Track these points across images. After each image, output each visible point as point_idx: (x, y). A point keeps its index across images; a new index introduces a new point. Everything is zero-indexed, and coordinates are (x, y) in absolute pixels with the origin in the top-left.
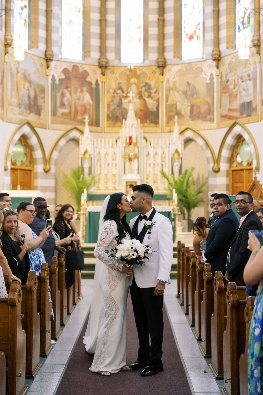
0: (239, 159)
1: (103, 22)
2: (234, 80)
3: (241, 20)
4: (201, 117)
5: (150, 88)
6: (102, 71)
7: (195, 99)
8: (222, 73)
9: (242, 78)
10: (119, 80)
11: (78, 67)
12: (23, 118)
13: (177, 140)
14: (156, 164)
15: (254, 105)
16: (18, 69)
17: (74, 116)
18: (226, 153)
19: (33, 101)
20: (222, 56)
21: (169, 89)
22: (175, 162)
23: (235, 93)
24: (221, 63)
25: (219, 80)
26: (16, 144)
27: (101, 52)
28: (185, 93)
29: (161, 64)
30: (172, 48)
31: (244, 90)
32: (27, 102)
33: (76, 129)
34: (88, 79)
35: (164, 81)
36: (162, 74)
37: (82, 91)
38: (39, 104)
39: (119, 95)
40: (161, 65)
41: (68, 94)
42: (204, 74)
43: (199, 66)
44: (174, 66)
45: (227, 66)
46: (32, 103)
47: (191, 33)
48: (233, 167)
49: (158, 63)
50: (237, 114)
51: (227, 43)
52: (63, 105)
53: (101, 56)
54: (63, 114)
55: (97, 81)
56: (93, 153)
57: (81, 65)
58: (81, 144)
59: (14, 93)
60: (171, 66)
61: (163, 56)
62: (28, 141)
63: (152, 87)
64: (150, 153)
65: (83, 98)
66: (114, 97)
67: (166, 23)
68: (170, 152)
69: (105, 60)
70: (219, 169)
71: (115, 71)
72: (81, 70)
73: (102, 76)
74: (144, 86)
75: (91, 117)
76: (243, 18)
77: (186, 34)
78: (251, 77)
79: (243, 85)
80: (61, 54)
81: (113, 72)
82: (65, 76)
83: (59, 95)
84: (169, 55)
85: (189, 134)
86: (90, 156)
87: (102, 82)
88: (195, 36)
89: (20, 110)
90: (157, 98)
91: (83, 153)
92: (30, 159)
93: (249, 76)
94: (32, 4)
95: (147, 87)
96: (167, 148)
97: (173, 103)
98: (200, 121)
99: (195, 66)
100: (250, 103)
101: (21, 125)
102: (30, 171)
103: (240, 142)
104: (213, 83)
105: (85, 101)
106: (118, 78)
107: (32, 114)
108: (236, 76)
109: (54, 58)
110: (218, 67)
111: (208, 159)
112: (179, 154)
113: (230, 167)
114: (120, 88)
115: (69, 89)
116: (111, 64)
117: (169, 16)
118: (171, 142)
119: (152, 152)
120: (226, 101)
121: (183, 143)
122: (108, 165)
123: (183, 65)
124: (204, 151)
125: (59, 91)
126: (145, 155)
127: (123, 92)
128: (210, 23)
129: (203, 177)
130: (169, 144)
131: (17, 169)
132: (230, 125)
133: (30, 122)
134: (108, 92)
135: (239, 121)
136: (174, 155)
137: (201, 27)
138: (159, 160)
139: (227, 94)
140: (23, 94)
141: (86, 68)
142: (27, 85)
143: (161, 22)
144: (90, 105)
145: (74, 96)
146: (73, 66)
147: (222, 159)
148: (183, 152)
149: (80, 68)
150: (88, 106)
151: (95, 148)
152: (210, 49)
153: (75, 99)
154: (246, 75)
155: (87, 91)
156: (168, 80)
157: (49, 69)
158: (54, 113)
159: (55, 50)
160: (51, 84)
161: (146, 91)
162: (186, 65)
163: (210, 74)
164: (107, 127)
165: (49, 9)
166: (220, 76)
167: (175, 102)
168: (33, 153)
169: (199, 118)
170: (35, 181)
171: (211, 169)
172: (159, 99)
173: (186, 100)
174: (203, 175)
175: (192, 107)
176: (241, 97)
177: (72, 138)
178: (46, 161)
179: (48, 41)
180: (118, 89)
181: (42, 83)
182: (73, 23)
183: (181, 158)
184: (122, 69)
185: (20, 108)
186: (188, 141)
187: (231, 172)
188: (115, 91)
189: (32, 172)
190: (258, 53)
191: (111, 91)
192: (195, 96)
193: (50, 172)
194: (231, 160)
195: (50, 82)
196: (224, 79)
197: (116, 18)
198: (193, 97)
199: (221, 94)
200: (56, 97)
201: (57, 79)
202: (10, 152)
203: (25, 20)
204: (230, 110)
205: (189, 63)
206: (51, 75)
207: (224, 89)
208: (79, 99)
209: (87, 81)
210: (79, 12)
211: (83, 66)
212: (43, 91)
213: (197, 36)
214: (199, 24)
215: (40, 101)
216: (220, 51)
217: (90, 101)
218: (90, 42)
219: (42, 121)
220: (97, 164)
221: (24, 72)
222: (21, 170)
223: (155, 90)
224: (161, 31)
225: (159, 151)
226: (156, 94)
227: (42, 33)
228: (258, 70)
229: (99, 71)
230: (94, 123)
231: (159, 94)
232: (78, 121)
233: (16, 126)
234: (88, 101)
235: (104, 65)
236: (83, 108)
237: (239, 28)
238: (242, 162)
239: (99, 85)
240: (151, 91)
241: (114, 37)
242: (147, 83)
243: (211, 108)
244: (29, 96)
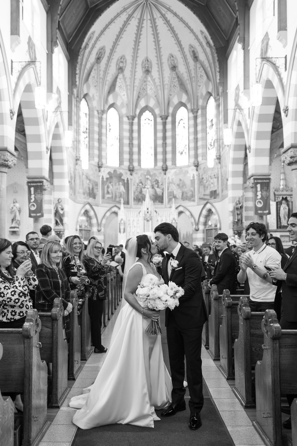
0: (210, 223)
1: (131, 145)
2: (206, 178)
3: (210, 144)
4: (188, 199)
5: (158, 183)
6: (131, 173)
7: (185, 188)
8: (199, 173)
9: (211, 177)
10: (141, 178)
11: (116, 171)
12: (86, 200)
13: (174, 213)
15: (218, 192)
16: (83, 173)
17: (115, 199)
18: (202, 220)
20: (199, 164)
21: (169, 183)
23: (207, 186)
24: (199, 168)
25: (198, 178)
26: (82, 215)
27: (130, 162)
28: (178, 185)
29: (164, 168)
30: (171, 159)
31: (212, 183)
32: (88, 191)
33: (116, 206)
34: (123, 178)
35: (166, 178)
36: (165, 174)
39: (140, 186)
41: (111, 186)
42: (189, 174)
43: (187, 169)
44: (172, 170)
45: (202, 170)
46: (91, 192)
47: (182, 151)
48: (207, 228)
49: (163, 168)
50: (208, 197)
51: (202, 157)
52: (108, 193)
53: (130, 164)
54: (108, 198)
55: (128, 179)
56: (126, 220)
57: (118, 169)
58: (119, 215)
59: (81, 186)
60: (170, 169)
61: (166, 164)
62: (89, 213)
63: (160, 181)
65: (120, 188)
67: (167, 145)
69: (132, 166)
70: (199, 229)
71: (138, 173)
72: (118, 173)
73: (130, 176)
74: (155, 181)
75: (125, 199)
76: (211, 142)
77: (178, 151)
78: (216, 176)
79: (212, 181)
80: (107, 163)
81: (136, 173)
82: (109, 176)
83: (106, 187)
84: (169, 163)
85: (181, 209)
86: (124, 222)
87: (131, 179)
89: (84, 196)
90: (162, 188)
91: (120, 220)
92: (90, 224)
93: (214, 175)
94: (90, 136)
97: (171, 191)
98: (187, 201)
99: (185, 169)
100: (215, 191)
101: (85, 204)
103: (210, 213)
104: (195, 179)
105: (121, 190)
107: (91, 198)
108: (207, 175)
109: (103, 166)
110: (197, 170)
111: (192, 223)
112: (175, 221)
113: (205, 227)
114: (141, 183)
115: (112, 184)
116: (136, 168)
117: (169, 141)
120: (202, 189)
121: (178, 214)
122: (135, 227)
123: (177, 169)
124: (190, 219)
125: (106, 185)
127: (143, 185)
128: (192, 145)
129: (189, 233)
130: (170, 215)
132: (204, 204)
133: (90, 202)
134: (134, 185)
135: (210, 201)
136: (172, 221)
137: (187, 147)
140: (86, 187)
141: (121, 171)
142: (88, 181)
143: (164, 145)
144: (124, 192)
145: (115, 188)
146: (114, 170)
147: (200, 223)
149: (118, 171)
150: (122, 193)
151: (127, 217)
152: (192, 160)
154: (213, 175)
155: (122, 185)
156: (169, 178)
157: (100, 172)
158: (103, 197)
159: (104, 161)
161: (156, 184)
162: (179, 169)
163: (193, 174)
164: (134, 205)
165: (100, 138)
166: (198, 175)
167: (173, 191)
168: (91, 220)
169: (186, 199)
171: (194, 229)
172: (163, 189)
173: (179, 189)
175: (183, 193)
176: (210, 187)
177: (114, 212)
178: (99, 225)
179: (100, 156)
180: (140, 183)
181: (96, 180)
182: (113, 145)
183: (177, 223)
184: (142, 172)
185: (84, 195)
186: (180, 213)
187: (205, 231)
188: (138, 184)
189: (91, 231)
190: (220, 163)
191: (136, 184)
192: (184, 187)
193: (101, 231)
194: (205, 224)
195: (101, 180)
196: (201, 177)
197: (138, 142)
198: (183, 187)
199: (199, 186)
200: (104, 188)
201: (105, 178)
202: (79, 220)
203: (87, 145)
204: (204, 195)
205: (181, 168)
206: (102, 175)
207: (201, 183)
208: (117, 189)
210: (117, 139)
212: (97, 185)
213: (185, 153)
214: (186, 146)
215: (95, 191)
216: (198, 161)
217: (124, 190)
218: (123, 156)
219: (96, 202)
220: (128, 226)
221: (87, 175)
222: (84, 230)
223: (161, 183)
224: (164, 150)
226: (162, 186)
227: (96, 152)
228: (220, 172)
229: (129, 173)
230: (126, 203)
231: (163, 185)
232: (117, 202)
233: (82, 205)
234: (122, 190)
235: (132, 169)
236: (120, 194)
237: (209, 148)
238: (212, 225)
239: (129, 181)
241: (137, 153)
242: (156, 180)
243: (194, 194)
244: (89, 188)
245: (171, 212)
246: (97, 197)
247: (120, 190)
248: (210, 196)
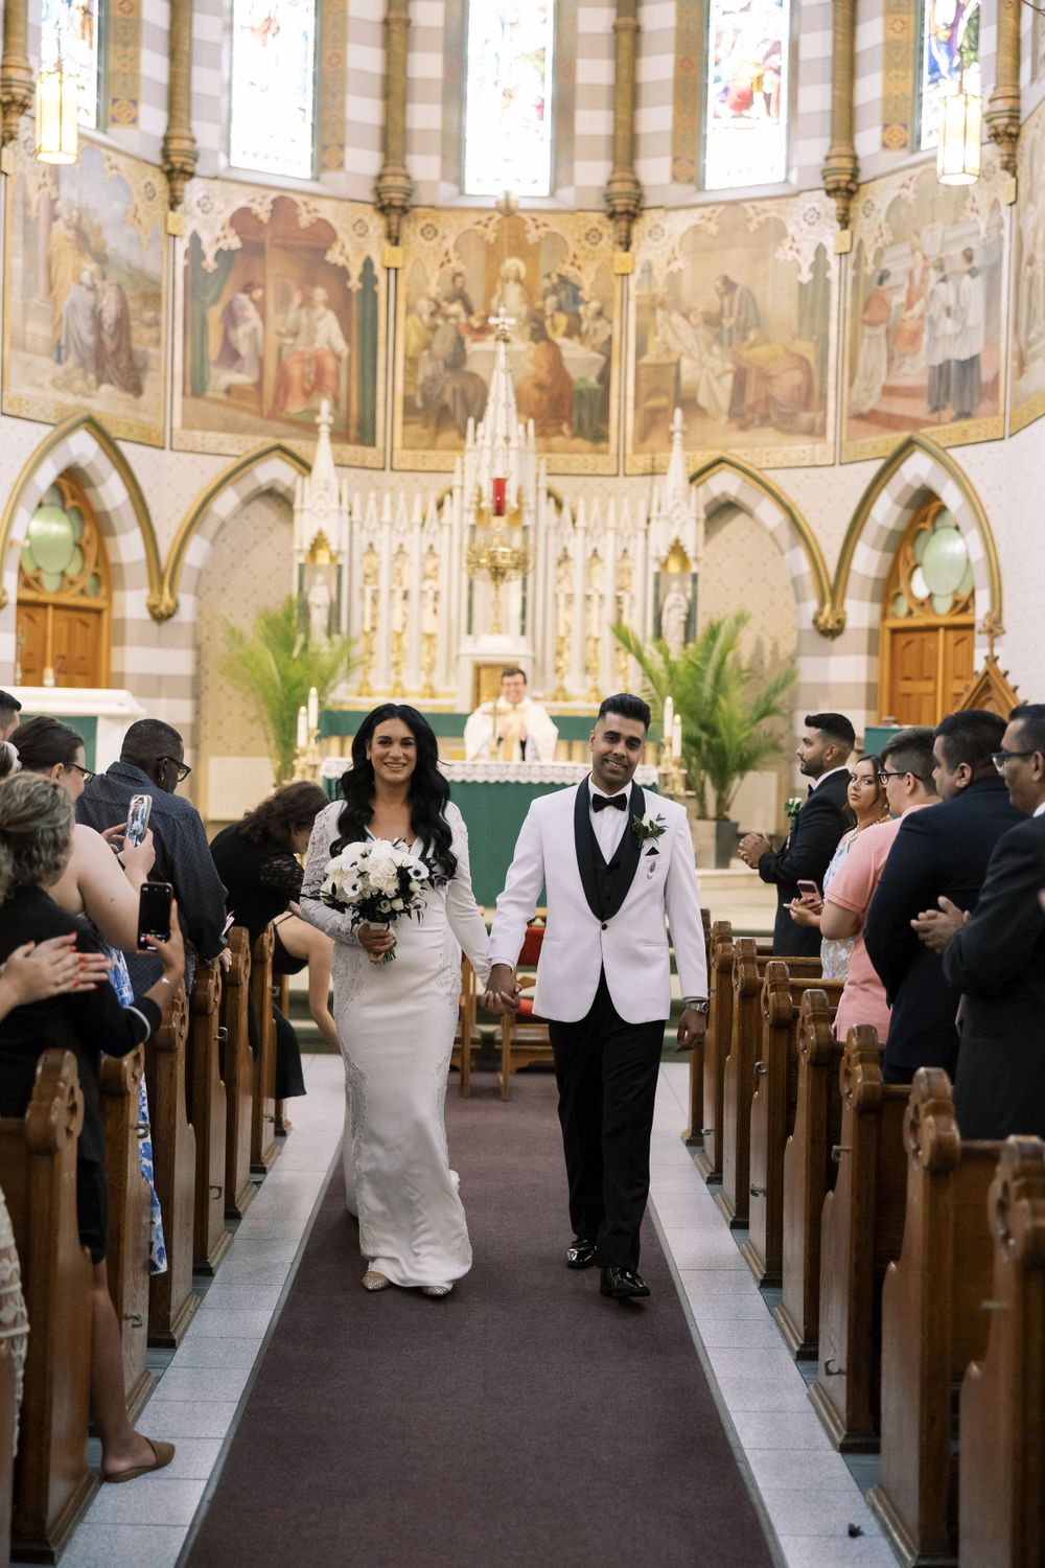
0: (919, 587)
1: (396, 31)
2: (911, 274)
3: (944, 34)
4: (774, 417)
5: (576, 300)
6: (389, 225)
7: (752, 346)
8: (861, 242)
9: (940, 267)
10: (457, 265)
11: (294, 205)
12: (70, 400)
13: (678, 505)
14: (596, 598)
15: (986, 375)
16: (54, 202)
17: (276, 400)
18: (868, 561)
19: (112, 336)
20: (862, 178)
21: (651, 306)
22: (667, 592)
23: (910, 326)
24: (858, 205)
25: (851, 273)
26: (40, 505)
27: (385, 148)
28: (713, 321)
29: (620, 204)
30: (667, 143)
31: (948, 311)
32: (90, 339)
33: (278, 453)
34: (333, 256)
35: (633, 272)
36: (626, 244)
37: (307, 302)
38: (137, 346)
39: (452, 321)
40: (620, 209)
41: (251, 312)
42: (791, 248)
43: (773, 214)
44: (672, 214)
45: (883, 215)
46: (110, 345)
47: (743, 84)
48: (895, 616)
49: (609, 199)
50: (919, 408)
51: (886, 127)
52: (231, 355)
53: (385, 166)
54: (228, 391)
55: (368, 264)
56: (345, 547)
57: (306, 199)
58: (302, 510)
59: (38, 300)
60: (661, 212)
61: (633, 172)
62: (89, 492)
63: (584, 294)
64: (570, 553)
65: (313, 330)
66: (434, 328)
67: (646, 42)
68: (652, 553)
69: (400, 181)
70: (841, 622)
71: (439, 227)
72: (305, 220)
73: (386, 245)
74: (554, 290)
75: (343, 406)
76: (953, 26)
77: (721, 86)
78: (977, 262)
79: (946, 292)
80: (228, 154)
81: (430, 232)
82: (242, 239)
83: (215, 314)
84: (654, 170)
85: (724, 483)
86: (332, 558)
87: (388, 269)
88: (758, 98)
89: (60, 370)
90: (602, 338)
91: (307, 546)
92: (97, 565)
93: (968, 256)
95: (563, 294)
96: (641, 535)
97: (664, 359)
98: (769, 434)
99: (758, 214)
100: (970, 365)
101: (64, 427)
102: (98, 612)
103: (924, 520)
104: (827, 282)
105: (320, 344)
106: (452, 255)
107: (106, 388)
108: (918, 255)
109: (199, 168)
110: (845, 221)
111: (796, 581)
112: (684, 561)
113: (884, 616)
114: (460, 296)
115: (258, 293)
116: (423, 197)
117: (660, 16)
118: (654, 514)
119: (578, 548)
120: (873, 355)
121: (703, 516)
122: (406, 596)
123: (707, 211)
124: (782, 553)
125: (215, 301)
126: (552, 563)
127: (469, 311)
128: (819, 45)
129: (774, 653)
130: (648, 521)
131: (44, 605)
132: (888, 453)
133: (97, 417)
134: (409, 310)
135: (925, 434)
136: (665, 565)
137: (782, 60)
138: (604, 582)
139: (881, 330)
140: (73, 306)
141: (327, 211)
142: (89, 268)
143: (626, 39)
144: (338, 358)
145: (277, 321)
146: (274, 202)
147: (854, 584)
148: (700, 554)
149: (302, 209)
150: (330, 363)
151: (356, 527)
152: (816, 150)
153: (279, 334)
154: (956, 251)
155: (329, 305)
156: (648, 269)
157: (180, 208)
158: (196, 387)
159: (205, 134)
160: (186, 268)
161: (560, 308)
162: (720, 209)
163: (814, 249)
164: (404, 447)
166: (852, 257)
167: (674, 358)
168: (109, 541)
169: (765, 420)
170: (115, 651)
171: (808, 625)
172: (610, 339)
173: (716, 350)
174: (776, 646)
175: (740, 377)
176: (934, 340)
177: (265, 488)
178: (161, 575)
179: (177, 98)
180: (451, 300)
181: (151, 265)
182: (278, 29)
183: (695, 578)
184: (468, 221)
185: (59, 361)
186: (721, 511)
187: (886, 636)
188: (438, 306)
189: (105, 615)
190: (1010, 166)
191: (424, 306)
192: (752, 336)
193: (175, 619)
194: (888, 589)
195: (181, 262)
197: (448, 15)
198: (744, 339)
199: (855, 328)
200: (204, 322)
201: (210, 253)
202: (17, 534)
203: (87, 11)
204: (889, 391)
205: (734, 203)
206: (188, 233)
207: (866, 307)
208: (295, 334)
209: (327, 263)
211: (313, 204)
212: (152, 297)
213: (767, 98)
214: (776, 49)
215: (140, 337)
216: (855, 158)
217: (341, 345)
218: (342, 107)
219: (145, 418)
220: (362, 591)
221: (80, 218)
222: (57, 607)
223: (595, 305)
224: (624, 72)
225: (609, 551)
226: (600, 324)
227: (153, 65)
228: (1006, 233)
229: (376, 224)
230: (353, 432)
231: (610, 322)
232: (292, 422)
233: (41, 433)
234: (329, 342)
235: (397, 203)
236: (311, 369)
237: (934, 68)
238: (931, 596)
239: (375, 280)
240: (582, 309)
241: (437, 91)
242: (563, 280)
243: (816, 384)
244: (97, 317)
245: (659, 509)
246: (149, 385)
247: (313, 341)
248: (930, 402)
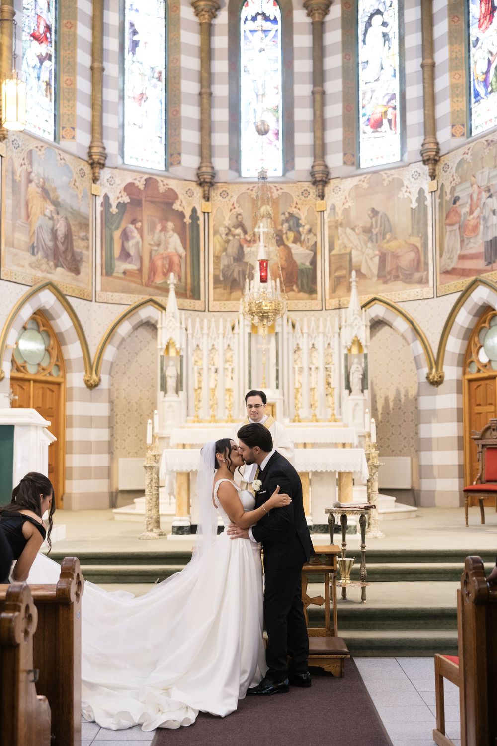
0: (483, 357)
1: (205, 98)
2: (471, 197)
3: (482, 77)
4: (401, 276)
5: (298, 225)
6: (204, 191)
7: (388, 241)
8: (443, 185)
9: (488, 191)
10: (238, 210)
11: (157, 181)
12: (40, 274)
13: (356, 318)
14: (313, 369)
16: (30, 173)
17: (149, 278)
18: (455, 345)
19: (63, 243)
20: (442, 153)
21: (336, 226)
22: (352, 364)
23: (472, 223)
24: (440, 167)
25: (438, 201)
26: (25, 328)
27: (201, 155)
28: (367, 231)
29: (318, 176)
30: (340, 146)
31: (493, 212)
32: (50, 244)
33: (151, 303)
34: (177, 207)
35: (326, 210)
36: (322, 197)
37: (164, 229)
38: (75, 249)
39: (237, 237)
40: (318, 179)
41: (136, 234)
42: (406, 191)
43: (396, 176)
44: (344, 180)
45: (454, 169)
46: (61, 248)
47: (377, 116)
48: (470, 373)
49: (312, 174)
50: (480, 264)
51: (453, 126)
52: (126, 255)
53: (201, 163)
54: (124, 273)
55: (194, 211)
56: (184, 346)
57: (162, 179)
58: (161, 328)
59: (21, 221)
60: (339, 179)
61: (324, 161)
62: (52, 323)
63: (302, 222)
64: (300, 346)
65: (167, 243)
66: (228, 241)
67: (328, 99)
68: (343, 343)
69: (209, 170)
70: (441, 377)
71: (228, 192)
72: (162, 189)
73: (203, 202)
74: (287, 221)
75: (183, 280)
76: (487, 72)
77: (366, 118)
79: (493, 203)
80: (123, 158)
81: (224, 194)
82: (130, 198)
83: (117, 234)
84: (335, 160)
85: (378, 311)
86: (178, 352)
87: (204, 213)
88: (385, 122)
89: (34, 258)
90: (312, 242)
91: (164, 347)
92: (57, 360)
94: (62, 53)
95: (291, 222)
96: (337, 335)
97: (343, 251)
98: (399, 284)
99: (388, 176)
101: (35, 288)
102: (59, 384)
103: (484, 322)
104: (426, 207)
105: (171, 249)
106: (235, 205)
107: (59, 269)
108: (475, 186)
109: (108, 163)
110: (433, 176)
111: (416, 358)
112: (360, 346)
113: (464, 373)
114: (240, 225)
115: (139, 225)
116: (221, 177)
117: (334, 86)
118: (343, 324)
119: (304, 344)
120: (452, 241)
121: (369, 324)
122: (216, 372)
123: (362, 177)
124: (409, 344)
125: (117, 228)
126: (291, 351)
127: (245, 232)
128: (416, 91)
129: (406, 395)
130: (340, 329)
131: (29, 381)
132: (463, 289)
133: (55, 284)
134: (215, 233)
135: (484, 276)
136: (350, 350)
137: (397, 103)
138: (319, 360)
139: (456, 227)
140: (41, 227)
141: (173, 184)
142: (50, 208)
143: (318, 97)
144: (180, 257)
145: (148, 238)
146: (146, 180)
147: (447, 358)
148: (368, 344)
149: (160, 184)
150: (176, 259)
151: (190, 336)
152: (416, 142)
153: (150, 244)
155: (175, 230)
156: (333, 208)
157: (98, 182)
158: (108, 270)
159: (110, 145)
160: (102, 212)
161: (290, 229)
162: (369, 175)
163: (418, 190)
164: (214, 300)
165: (96, 65)
166: (438, 193)
167: (348, 250)
168: (63, 348)
169: (396, 278)
170: (68, 404)
171: (424, 380)
172: (316, 242)
173: (369, 245)
174: (407, 392)
175: (383, 258)
176: (486, 228)
177: (144, 321)
178: (92, 365)
179: (97, 128)
180: (236, 227)
181: (83, 209)
182: (147, 98)
183: (366, 356)
184: (243, 189)
185: (33, 254)
186: (376, 324)
187: (466, 383)
188: (230, 230)
189: (62, 386)
191: (223, 231)
192: (388, 236)
193: (99, 387)
194: (466, 359)
195: (99, 209)
196: (448, 197)
197: (230, 91)
198: (384, 238)
199: (441, 228)
200: (112, 239)
201: (114, 203)
202: (10, 345)
203: (48, 84)
204: (462, 257)
205: (375, 172)
206: (103, 195)
207: (447, 217)
208: (158, 245)
209: (174, 210)
210: (159, 79)
211: (165, 181)
212: (84, 225)
213: (390, 121)
214: (393, 97)
215: (78, 245)
216: (437, 144)
217: (181, 250)
218: (179, 135)
219: (82, 285)
220: (193, 368)
221: (44, 182)
222: (35, 381)
223: (307, 227)
224: (318, 113)
225: (320, 343)
226: (310, 236)
227: (83, 112)
229: (198, 191)
230: (188, 293)
231: (315, 235)
232: (157, 288)
233: (24, 291)
234: (175, 249)
235: (207, 180)
236: (166, 262)
237: (477, 95)
238: (490, 361)
239: (198, 219)
240: (301, 229)
241: (226, 127)
242: (291, 215)
243: (422, 258)
244: (54, 233)
245: (346, 322)
246: (83, 269)
247: (167, 248)
248: (486, 260)
